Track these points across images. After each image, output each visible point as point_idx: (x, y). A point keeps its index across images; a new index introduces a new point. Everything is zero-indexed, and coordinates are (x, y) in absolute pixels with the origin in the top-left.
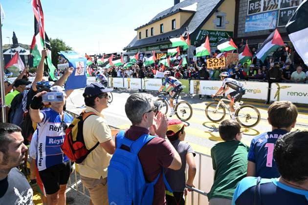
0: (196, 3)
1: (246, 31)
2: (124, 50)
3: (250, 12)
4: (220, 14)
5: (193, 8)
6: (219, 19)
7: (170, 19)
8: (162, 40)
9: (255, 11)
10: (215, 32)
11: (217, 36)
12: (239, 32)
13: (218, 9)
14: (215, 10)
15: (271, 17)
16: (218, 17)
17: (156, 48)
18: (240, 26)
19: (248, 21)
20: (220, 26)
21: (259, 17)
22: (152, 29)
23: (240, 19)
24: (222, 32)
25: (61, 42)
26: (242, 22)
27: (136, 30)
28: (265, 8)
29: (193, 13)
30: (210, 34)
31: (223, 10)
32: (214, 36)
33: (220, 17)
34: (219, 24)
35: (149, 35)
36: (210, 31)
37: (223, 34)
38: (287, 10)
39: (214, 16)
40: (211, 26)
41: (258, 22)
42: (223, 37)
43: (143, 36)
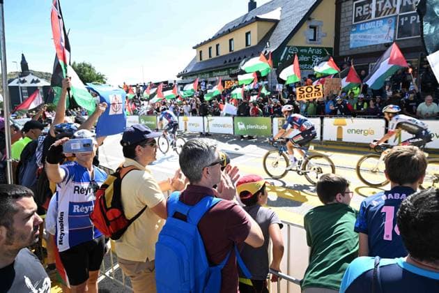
0: (280, 9)
1: (351, 46)
2: (179, 76)
3: (357, 19)
4: (313, 23)
5: (275, 15)
6: (313, 30)
7: (243, 32)
8: (232, 62)
9: (364, 17)
10: (308, 48)
11: (310, 55)
12: (342, 48)
13: (311, 16)
14: (307, 17)
15: (386, 26)
16: (311, 27)
17: (224, 73)
18: (342, 40)
19: (354, 32)
20: (315, 40)
21: (369, 26)
22: (217, 46)
23: (342, 30)
24: (317, 48)
25: (90, 67)
26: (346, 34)
27: (194, 48)
28: (377, 14)
29: (276, 22)
30: (300, 51)
31: (317, 17)
32: (305, 55)
33: (314, 28)
34: (312, 38)
35: (214, 55)
36: (299, 48)
37: (319, 52)
38: (409, 16)
39: (305, 27)
40: (302, 40)
41: (368, 34)
42: (318, 55)
43: (206, 57)
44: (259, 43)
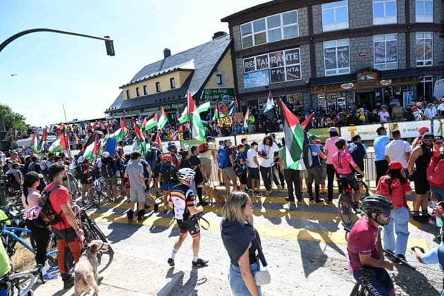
0: (193, 60)
1: (246, 87)
2: (106, 112)
3: (246, 70)
4: (219, 73)
5: (190, 65)
6: (219, 78)
7: (168, 78)
8: (158, 101)
9: (250, 69)
10: (217, 90)
11: (220, 94)
12: (240, 89)
13: (218, 68)
14: (215, 70)
15: (264, 76)
16: (218, 75)
18: (239, 83)
19: (246, 78)
20: (221, 83)
21: (254, 74)
22: (144, 87)
23: (238, 77)
24: (223, 89)
26: (241, 79)
27: (120, 88)
28: (258, 67)
29: (193, 71)
30: (212, 92)
31: (221, 68)
32: (217, 94)
33: (220, 76)
34: (219, 82)
35: (142, 94)
36: (212, 90)
37: (225, 91)
38: (276, 69)
39: (214, 76)
40: (213, 84)
41: (254, 80)
42: (225, 94)
43: (133, 95)
44: (182, 87)
